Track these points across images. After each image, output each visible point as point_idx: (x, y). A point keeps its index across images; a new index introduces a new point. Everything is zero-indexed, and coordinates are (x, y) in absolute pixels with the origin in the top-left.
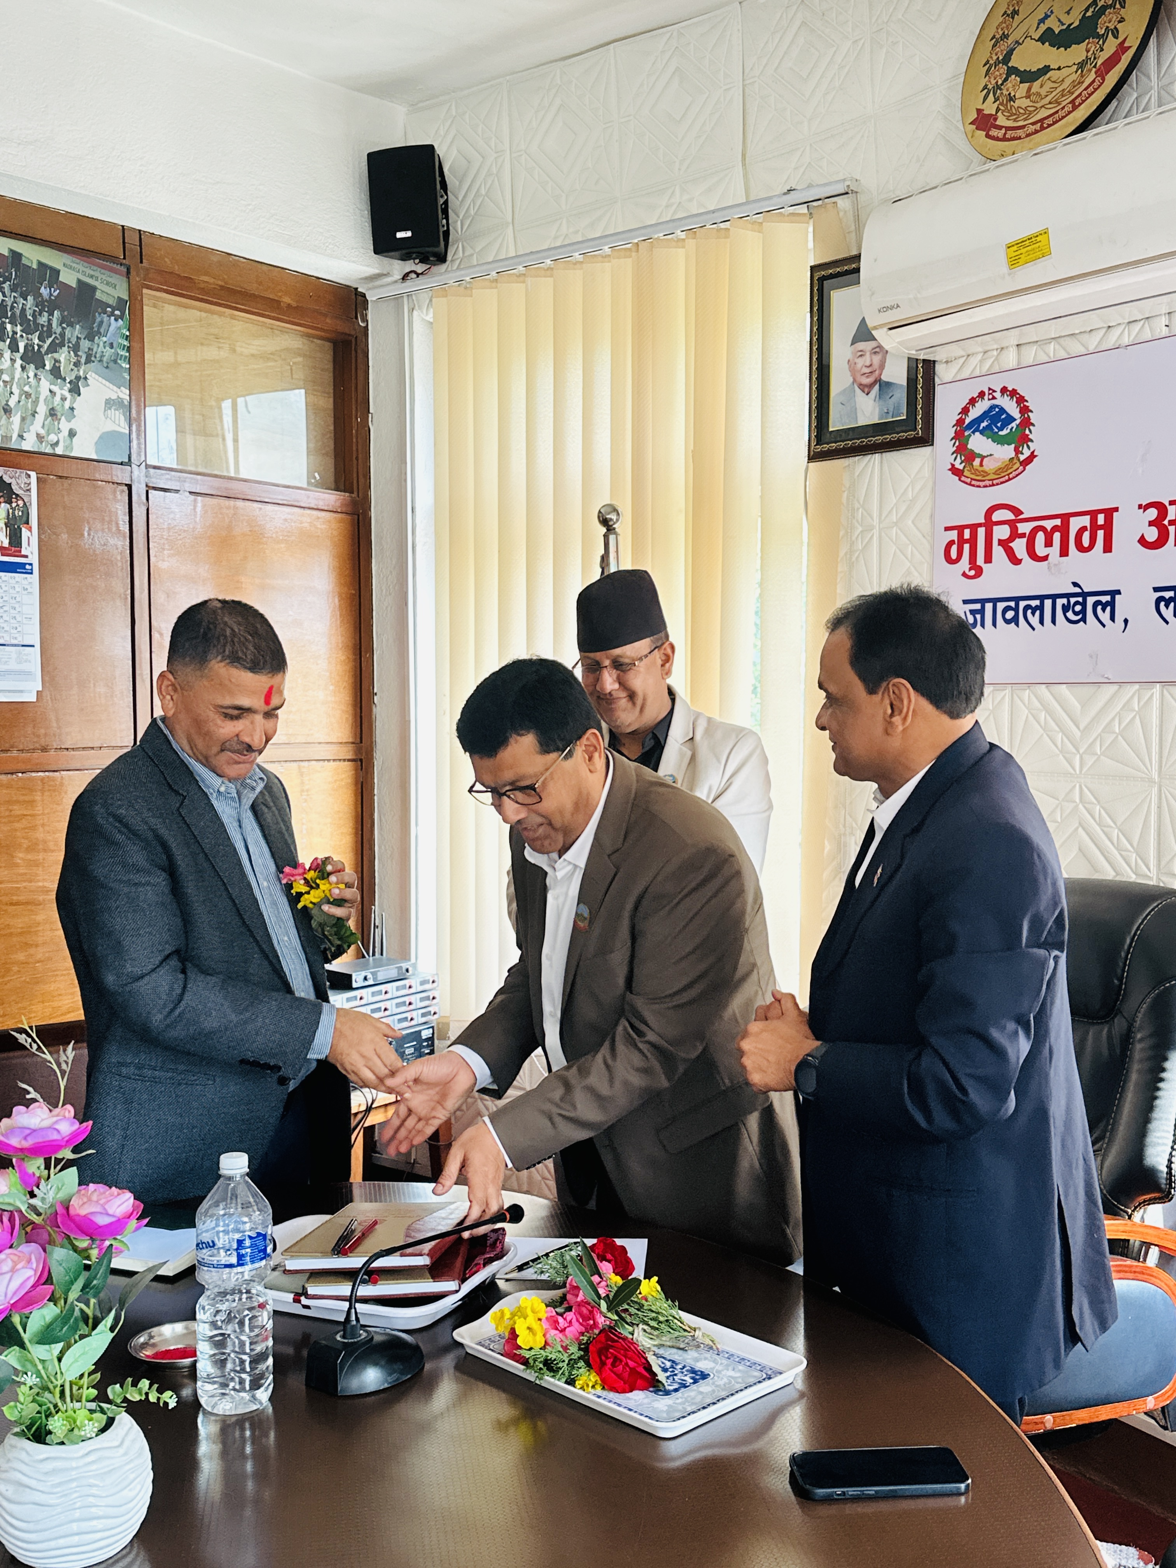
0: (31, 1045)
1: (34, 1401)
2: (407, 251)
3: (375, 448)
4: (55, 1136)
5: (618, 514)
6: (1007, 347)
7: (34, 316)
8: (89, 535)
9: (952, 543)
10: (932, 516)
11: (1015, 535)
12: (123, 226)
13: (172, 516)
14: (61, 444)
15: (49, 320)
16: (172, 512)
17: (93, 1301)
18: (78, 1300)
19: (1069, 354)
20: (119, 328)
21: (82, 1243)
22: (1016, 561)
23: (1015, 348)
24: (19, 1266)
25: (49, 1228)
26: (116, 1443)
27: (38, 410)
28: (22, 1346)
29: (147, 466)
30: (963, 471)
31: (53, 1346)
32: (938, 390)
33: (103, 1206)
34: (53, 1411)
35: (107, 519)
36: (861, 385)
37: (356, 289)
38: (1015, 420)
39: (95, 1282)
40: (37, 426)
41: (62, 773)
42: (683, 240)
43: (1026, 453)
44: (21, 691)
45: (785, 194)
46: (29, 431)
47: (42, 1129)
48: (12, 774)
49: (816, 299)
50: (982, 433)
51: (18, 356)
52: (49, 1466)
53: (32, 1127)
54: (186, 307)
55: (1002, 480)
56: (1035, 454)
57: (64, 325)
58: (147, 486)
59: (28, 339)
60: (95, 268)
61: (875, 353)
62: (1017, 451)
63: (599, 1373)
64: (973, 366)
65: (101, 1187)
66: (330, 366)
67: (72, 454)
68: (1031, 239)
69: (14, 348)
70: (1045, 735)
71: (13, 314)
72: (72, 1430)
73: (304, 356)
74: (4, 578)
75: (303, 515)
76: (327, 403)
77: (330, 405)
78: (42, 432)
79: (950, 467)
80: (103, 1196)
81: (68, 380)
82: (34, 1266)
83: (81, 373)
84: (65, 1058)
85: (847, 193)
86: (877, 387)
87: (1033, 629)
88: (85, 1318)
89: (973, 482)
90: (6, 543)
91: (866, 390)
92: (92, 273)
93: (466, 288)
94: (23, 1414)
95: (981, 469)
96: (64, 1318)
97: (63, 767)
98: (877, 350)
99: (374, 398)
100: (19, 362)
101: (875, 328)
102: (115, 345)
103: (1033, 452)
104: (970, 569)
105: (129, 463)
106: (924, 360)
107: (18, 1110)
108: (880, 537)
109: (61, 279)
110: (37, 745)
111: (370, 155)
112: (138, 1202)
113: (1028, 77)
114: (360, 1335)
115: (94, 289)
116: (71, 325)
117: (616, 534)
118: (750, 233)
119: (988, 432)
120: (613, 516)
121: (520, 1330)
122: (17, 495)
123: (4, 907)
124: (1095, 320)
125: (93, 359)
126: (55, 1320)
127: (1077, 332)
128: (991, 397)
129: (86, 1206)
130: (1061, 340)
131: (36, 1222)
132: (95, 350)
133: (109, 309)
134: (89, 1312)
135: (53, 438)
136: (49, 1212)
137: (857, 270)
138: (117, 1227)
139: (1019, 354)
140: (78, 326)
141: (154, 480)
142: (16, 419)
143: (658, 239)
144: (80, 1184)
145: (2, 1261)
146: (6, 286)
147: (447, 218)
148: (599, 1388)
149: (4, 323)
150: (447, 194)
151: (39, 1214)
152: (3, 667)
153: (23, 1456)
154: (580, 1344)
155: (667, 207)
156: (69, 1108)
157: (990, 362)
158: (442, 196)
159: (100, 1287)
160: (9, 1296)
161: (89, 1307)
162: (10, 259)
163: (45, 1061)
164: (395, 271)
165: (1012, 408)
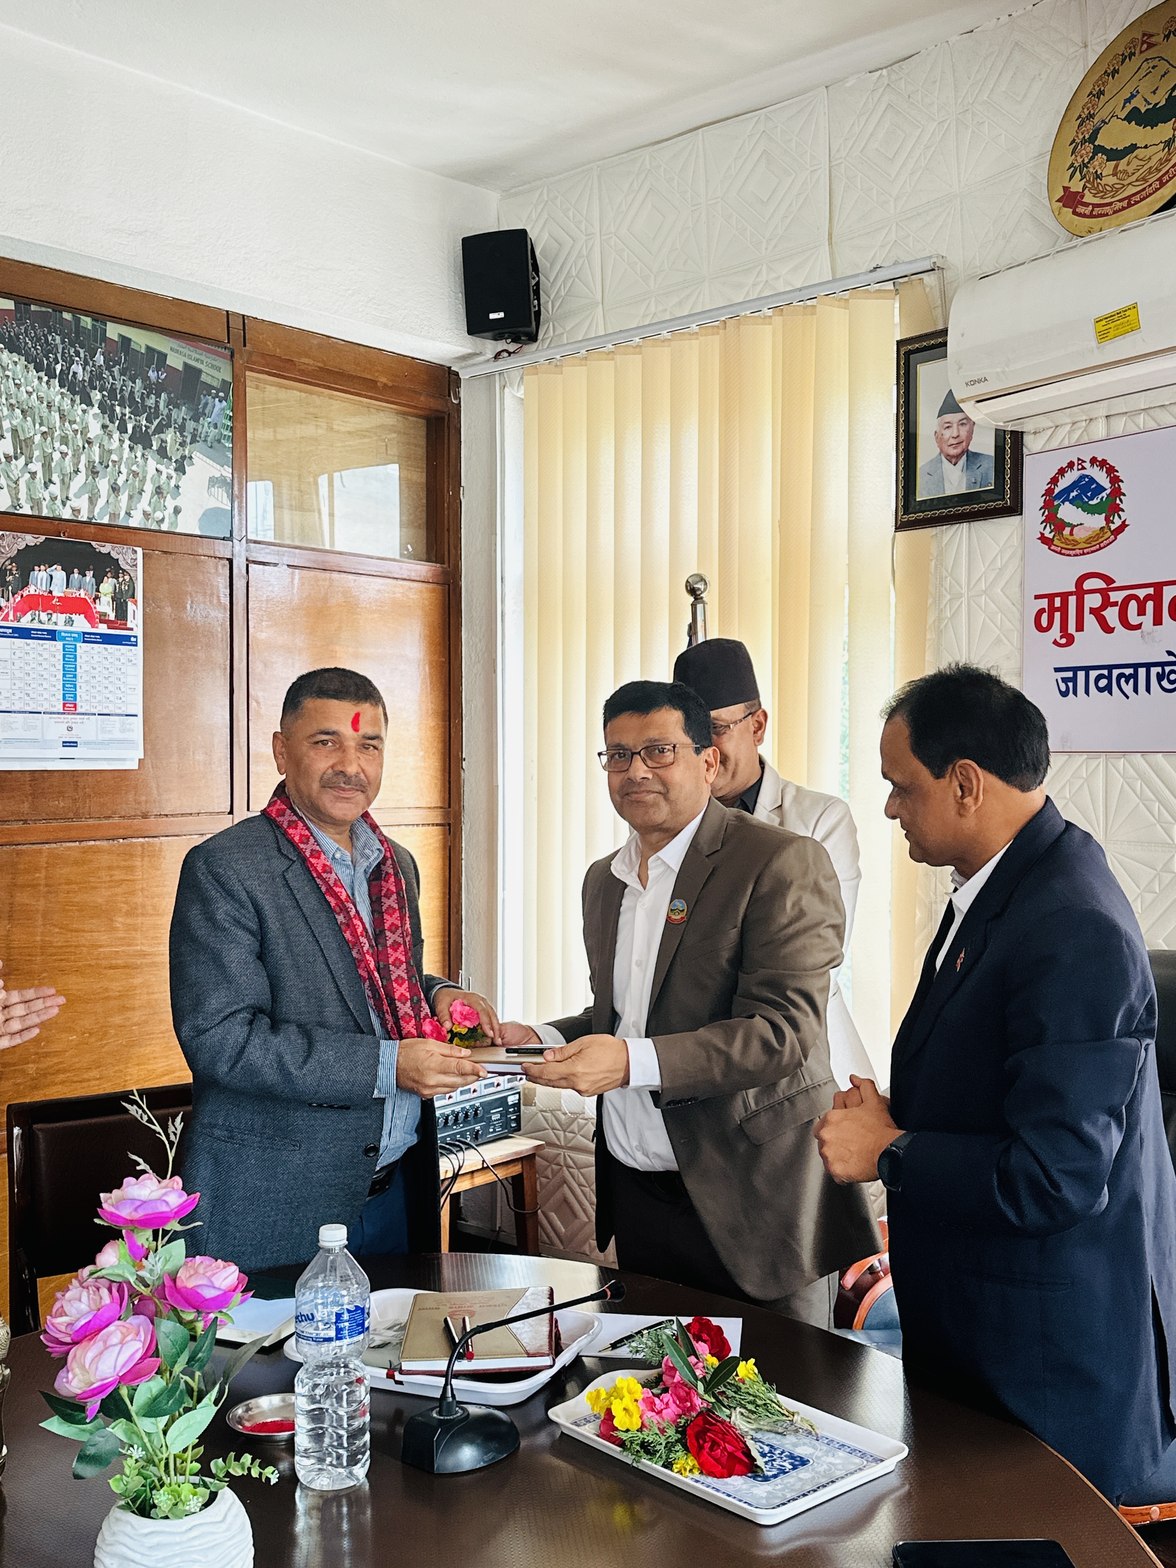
0: (141, 1117)
1: (139, 1474)
2: (501, 331)
3: (465, 520)
4: (164, 1208)
5: (706, 584)
6: (1096, 418)
7: (142, 399)
8: (191, 607)
9: (1041, 612)
10: (1022, 584)
11: (1107, 603)
12: (227, 312)
13: (270, 588)
14: (167, 521)
15: (157, 402)
16: (270, 585)
17: (198, 1374)
18: (183, 1372)
19: (1159, 425)
20: (223, 409)
21: (189, 1316)
22: (1108, 629)
23: (1104, 419)
24: (129, 1338)
25: (156, 1300)
26: (219, 1519)
27: (145, 489)
28: (129, 1418)
29: (248, 541)
30: (1052, 540)
31: (159, 1418)
32: (1027, 460)
33: (209, 1279)
34: (158, 1485)
35: (209, 592)
36: (948, 455)
37: (450, 368)
38: (1106, 489)
39: (200, 1355)
40: (144, 504)
41: (162, 838)
42: (770, 317)
43: (1117, 522)
44: (125, 760)
45: (871, 271)
46: (136, 509)
47: (151, 1201)
48: (113, 840)
49: (902, 372)
50: (1072, 502)
51: (126, 437)
52: (154, 1540)
53: (143, 1198)
54: (285, 387)
55: (1092, 549)
56: (1127, 523)
57: (171, 407)
58: (247, 560)
59: (136, 420)
60: (201, 352)
61: (962, 424)
62: (1108, 520)
63: (697, 1457)
64: (1062, 437)
65: (207, 1260)
66: (423, 442)
67: (178, 530)
68: (1121, 314)
69: (122, 429)
70: (1141, 805)
71: (123, 397)
72: (176, 1504)
73: (399, 433)
74: (110, 651)
75: (395, 586)
76: (420, 477)
77: (424, 480)
78: (149, 509)
79: (1040, 536)
80: (209, 1268)
81: (174, 460)
82: (142, 1339)
83: (187, 453)
84: (174, 1130)
85: (933, 270)
86: (964, 457)
87: (1127, 697)
88: (190, 1391)
89: (1063, 551)
90: (112, 616)
91: (954, 461)
92: (198, 356)
93: (556, 366)
94: (129, 1486)
95: (1071, 538)
96: (169, 1391)
97: (163, 833)
98: (964, 421)
99: (467, 471)
100: (127, 442)
101: (963, 401)
102: (218, 425)
103: (1124, 521)
104: (1061, 637)
105: (230, 538)
106: (1012, 432)
107: (129, 1181)
108: (969, 605)
109: (168, 363)
110: (139, 813)
111: (465, 241)
112: (242, 1275)
113: (1115, 155)
114: (457, 1412)
115: (200, 372)
116: (177, 406)
117: (704, 603)
118: (836, 309)
119: (1079, 502)
120: (700, 586)
121: (617, 1410)
122: (124, 571)
123: (105, 971)
125: (198, 439)
126: (161, 1393)
127: (1167, 403)
128: (1080, 467)
129: (192, 1279)
130: (1151, 412)
131: (144, 1293)
132: (200, 430)
133: (214, 391)
134: (194, 1385)
135: (159, 515)
136: (157, 1284)
137: (945, 344)
138: (222, 1301)
139: (1108, 424)
140: (184, 408)
141: (254, 554)
142: (124, 497)
143: (745, 316)
144: (187, 1257)
145: (111, 1334)
146: (116, 370)
147: (538, 299)
148: (696, 1472)
149: (113, 405)
150: (538, 276)
151: (147, 1286)
152: (108, 736)
153: (128, 1529)
154: (677, 1427)
155: (754, 285)
156: (178, 1179)
157: (1079, 432)
158: (534, 278)
159: (205, 1360)
160: (118, 1369)
161: (194, 1380)
162: (120, 344)
163: (155, 1132)
164: (488, 351)
165: (1102, 478)
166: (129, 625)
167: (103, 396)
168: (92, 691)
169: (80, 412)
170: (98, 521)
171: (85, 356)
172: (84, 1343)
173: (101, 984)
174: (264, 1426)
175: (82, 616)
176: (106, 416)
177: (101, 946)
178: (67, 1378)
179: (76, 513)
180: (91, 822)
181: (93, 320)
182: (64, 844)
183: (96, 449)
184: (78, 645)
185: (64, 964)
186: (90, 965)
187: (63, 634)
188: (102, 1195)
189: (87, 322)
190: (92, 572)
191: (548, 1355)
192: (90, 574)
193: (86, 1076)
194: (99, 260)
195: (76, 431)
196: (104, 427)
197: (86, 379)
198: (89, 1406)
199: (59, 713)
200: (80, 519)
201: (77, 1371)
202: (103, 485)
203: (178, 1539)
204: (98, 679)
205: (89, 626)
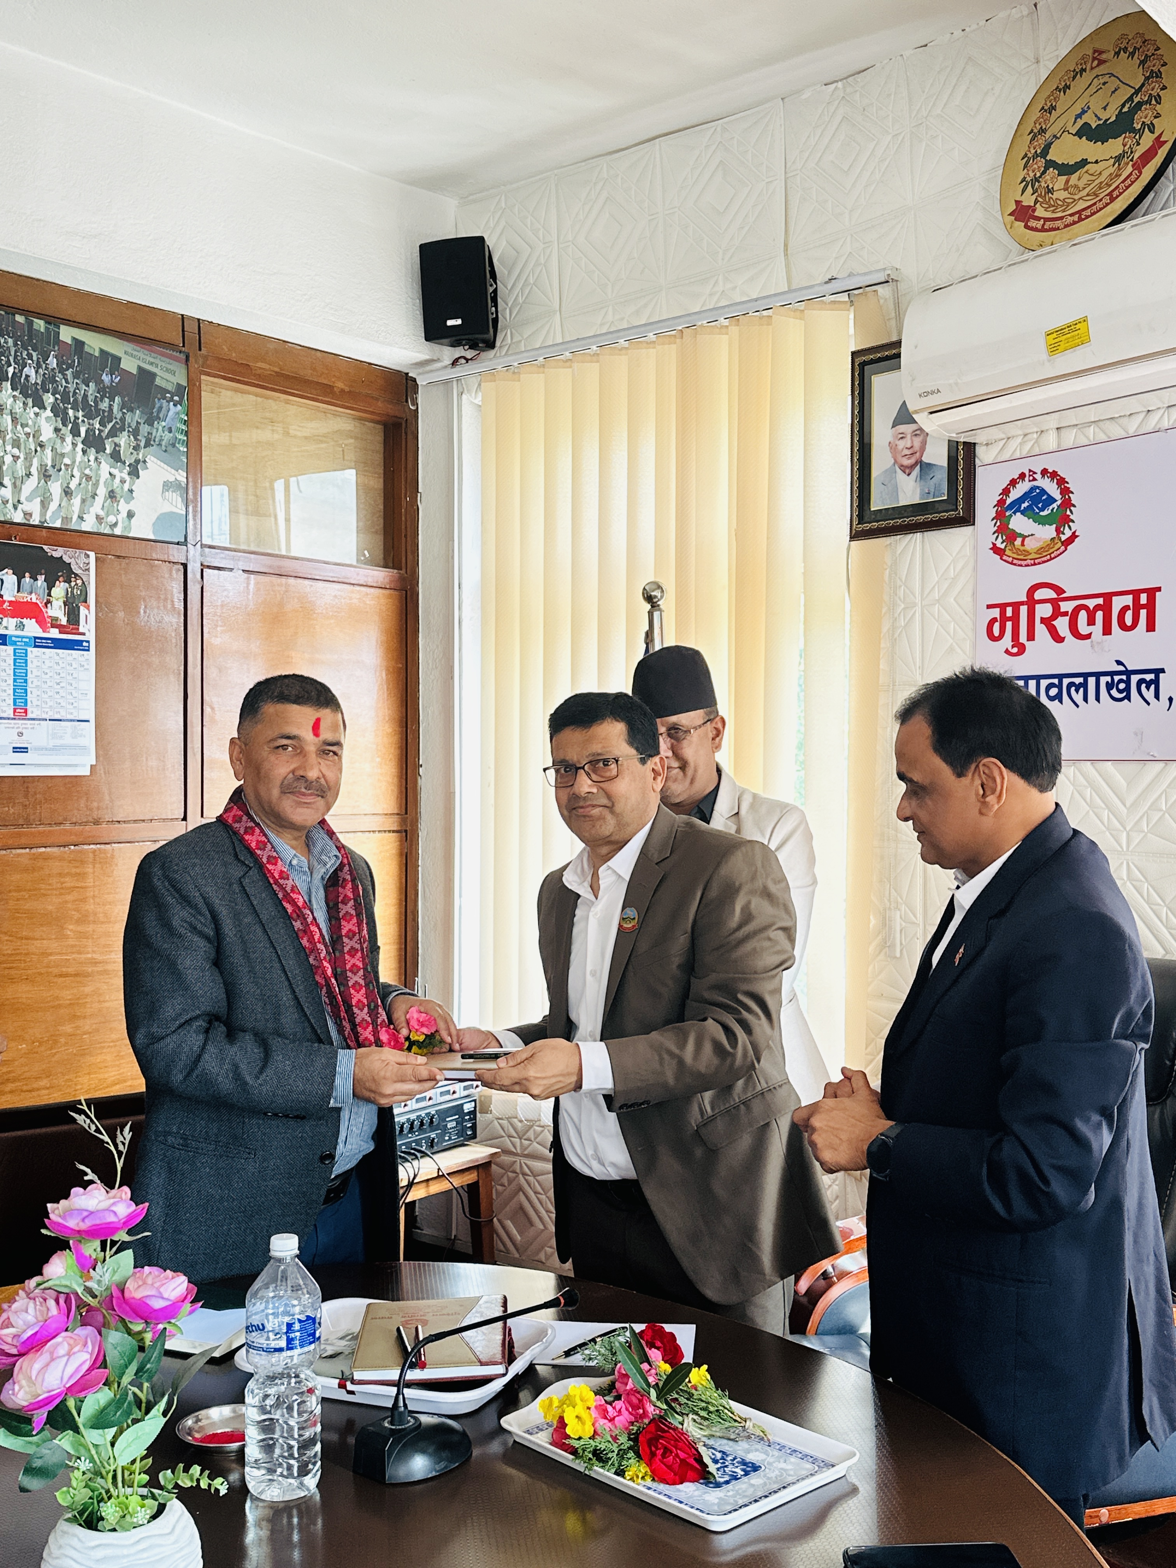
0: (89, 1127)
1: (86, 1486)
2: (458, 338)
3: (422, 526)
4: (112, 1219)
5: (663, 591)
6: (1047, 430)
7: (95, 401)
8: (145, 612)
9: (993, 621)
10: (974, 594)
11: (1057, 613)
12: (182, 315)
13: (225, 593)
14: (120, 525)
15: (110, 406)
16: (226, 590)
17: (146, 1385)
18: (131, 1383)
19: (1109, 437)
20: (178, 413)
21: (137, 1327)
22: (1059, 639)
23: (1055, 431)
24: (76, 1349)
25: (104, 1311)
26: (168, 1531)
27: (98, 492)
28: (76, 1430)
29: (203, 546)
30: (1004, 550)
31: (106, 1430)
32: (979, 471)
33: (158, 1289)
34: (105, 1497)
35: (162, 597)
36: (902, 466)
37: (407, 374)
38: (1056, 501)
39: (148, 1366)
40: (97, 508)
41: (113, 845)
42: (727, 327)
43: (1068, 533)
44: (76, 765)
45: (826, 283)
46: (89, 513)
47: (98, 1211)
48: (64, 846)
49: (857, 383)
50: (1023, 513)
51: (79, 440)
52: (100, 1553)
53: (91, 1208)
54: (243, 392)
55: (1043, 559)
56: (1077, 534)
58: (202, 565)
59: (89, 424)
60: (156, 355)
61: (916, 435)
62: (1058, 531)
63: (649, 1464)
64: (1013, 448)
65: (155, 1270)
66: (380, 447)
67: (131, 535)
68: (1071, 328)
69: (75, 432)
70: (1091, 812)
71: (76, 400)
72: (124, 1516)
73: (356, 438)
74: (61, 656)
75: (352, 592)
76: (377, 483)
77: (382, 487)
78: (102, 513)
79: (991, 546)
80: (158, 1279)
81: (128, 464)
82: (90, 1350)
83: (140, 457)
84: (122, 1139)
85: (887, 282)
86: (918, 468)
87: (1077, 706)
88: (138, 1402)
89: (1015, 561)
90: (64, 621)
91: (907, 471)
92: (152, 360)
93: (514, 373)
94: (76, 1499)
95: (1022, 548)
96: (117, 1402)
97: (115, 840)
98: (918, 432)
99: (424, 478)
100: (80, 446)
101: (916, 412)
102: (173, 430)
103: (1075, 532)
104: (1013, 647)
105: (185, 543)
106: (964, 443)
107: (76, 1191)
108: (922, 614)
109: (121, 366)
110: (91, 819)
111: (421, 246)
113: (1066, 170)
114: (409, 1422)
115: (153, 375)
116: (131, 410)
117: (660, 610)
118: (792, 320)
119: (1029, 513)
120: (657, 593)
121: (569, 1419)
122: (76, 575)
123: (56, 980)
124: (1133, 405)
125: (152, 443)
126: (109, 1405)
127: (1117, 416)
128: (1031, 478)
129: (141, 1289)
130: (1101, 423)
131: (92, 1304)
132: (154, 434)
133: (168, 395)
134: (142, 1396)
135: (112, 519)
136: (105, 1294)
137: (898, 356)
138: (170, 1312)
139: (1058, 436)
140: (138, 412)
141: (208, 559)
142: (76, 501)
143: (702, 326)
144: (135, 1267)
145: (59, 1344)
146: (69, 373)
147: (496, 306)
148: (648, 1479)
149: (67, 408)
150: (496, 283)
151: (94, 1296)
152: (59, 742)
153: (75, 1542)
154: (629, 1434)
155: (711, 295)
156: (126, 1190)
157: (1030, 444)
158: (491, 285)
159: (154, 1370)
160: (65, 1379)
161: (142, 1391)
162: (73, 347)
163: (103, 1141)
164: (445, 357)
165: (1053, 489)
166: (81, 630)
167: (56, 399)
168: (43, 696)
169: (32, 415)
170: (50, 525)
171: (38, 358)
172: (30, 1356)
173: (51, 993)
174: (215, 1437)
175: (34, 620)
176: (59, 419)
177: (51, 954)
178: (13, 1390)
179: (27, 517)
180: (41, 828)
181: (47, 322)
182: (13, 851)
183: (48, 452)
184: (29, 649)
185: (13, 972)
186: (40, 974)
187: (14, 639)
188: (49, 1205)
189: (40, 324)
190: (43, 577)
191: (501, 1363)
192: (41, 578)
193: (35, 1086)
194: (52, 263)
195: (28, 435)
196: (57, 430)
197: (39, 382)
198: (35, 1418)
199: (9, 719)
200: (32, 523)
201: (24, 1382)
202: (56, 488)
203: (125, 1552)
204: (49, 684)
205: (41, 630)
